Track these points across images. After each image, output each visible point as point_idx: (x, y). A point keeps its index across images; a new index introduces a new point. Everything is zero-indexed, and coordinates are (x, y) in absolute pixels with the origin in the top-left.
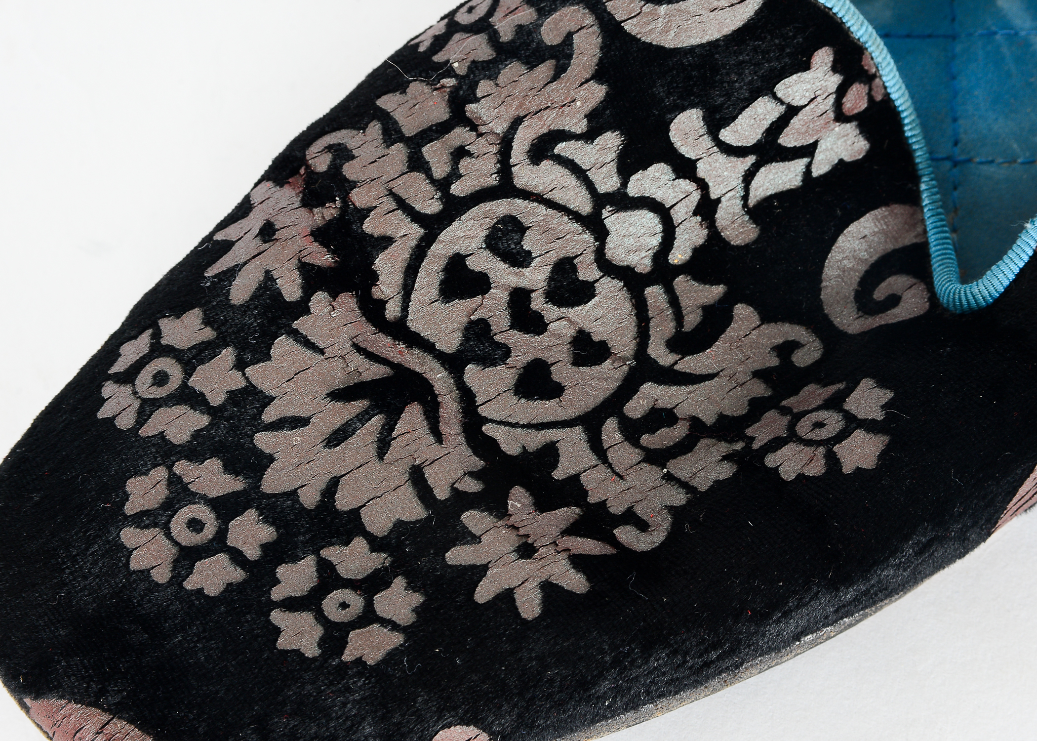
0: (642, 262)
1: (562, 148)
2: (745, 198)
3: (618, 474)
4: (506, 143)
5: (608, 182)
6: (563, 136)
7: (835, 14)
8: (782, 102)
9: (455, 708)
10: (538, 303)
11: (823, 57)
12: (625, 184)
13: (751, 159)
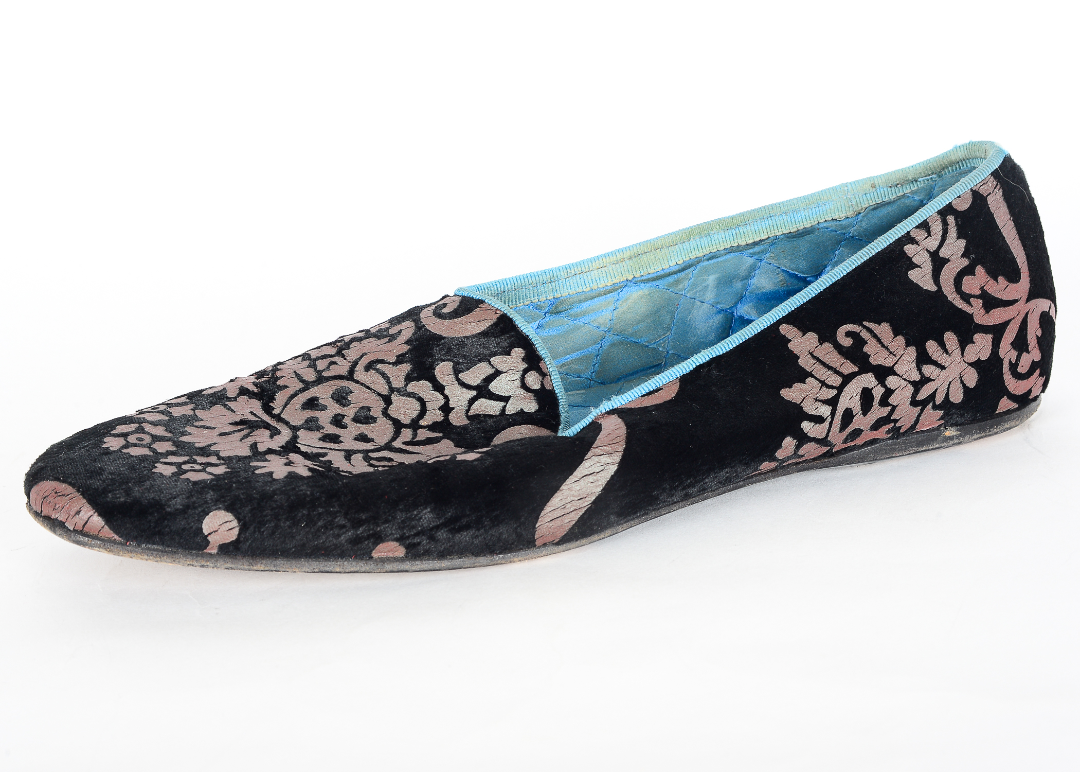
0: (406, 420)
1: (379, 366)
2: (468, 411)
3: (352, 465)
4: (355, 364)
5: (398, 383)
6: (382, 361)
7: (530, 339)
8: (493, 367)
9: (224, 502)
10: (347, 421)
11: (518, 352)
12: (406, 385)
13: (473, 393)
